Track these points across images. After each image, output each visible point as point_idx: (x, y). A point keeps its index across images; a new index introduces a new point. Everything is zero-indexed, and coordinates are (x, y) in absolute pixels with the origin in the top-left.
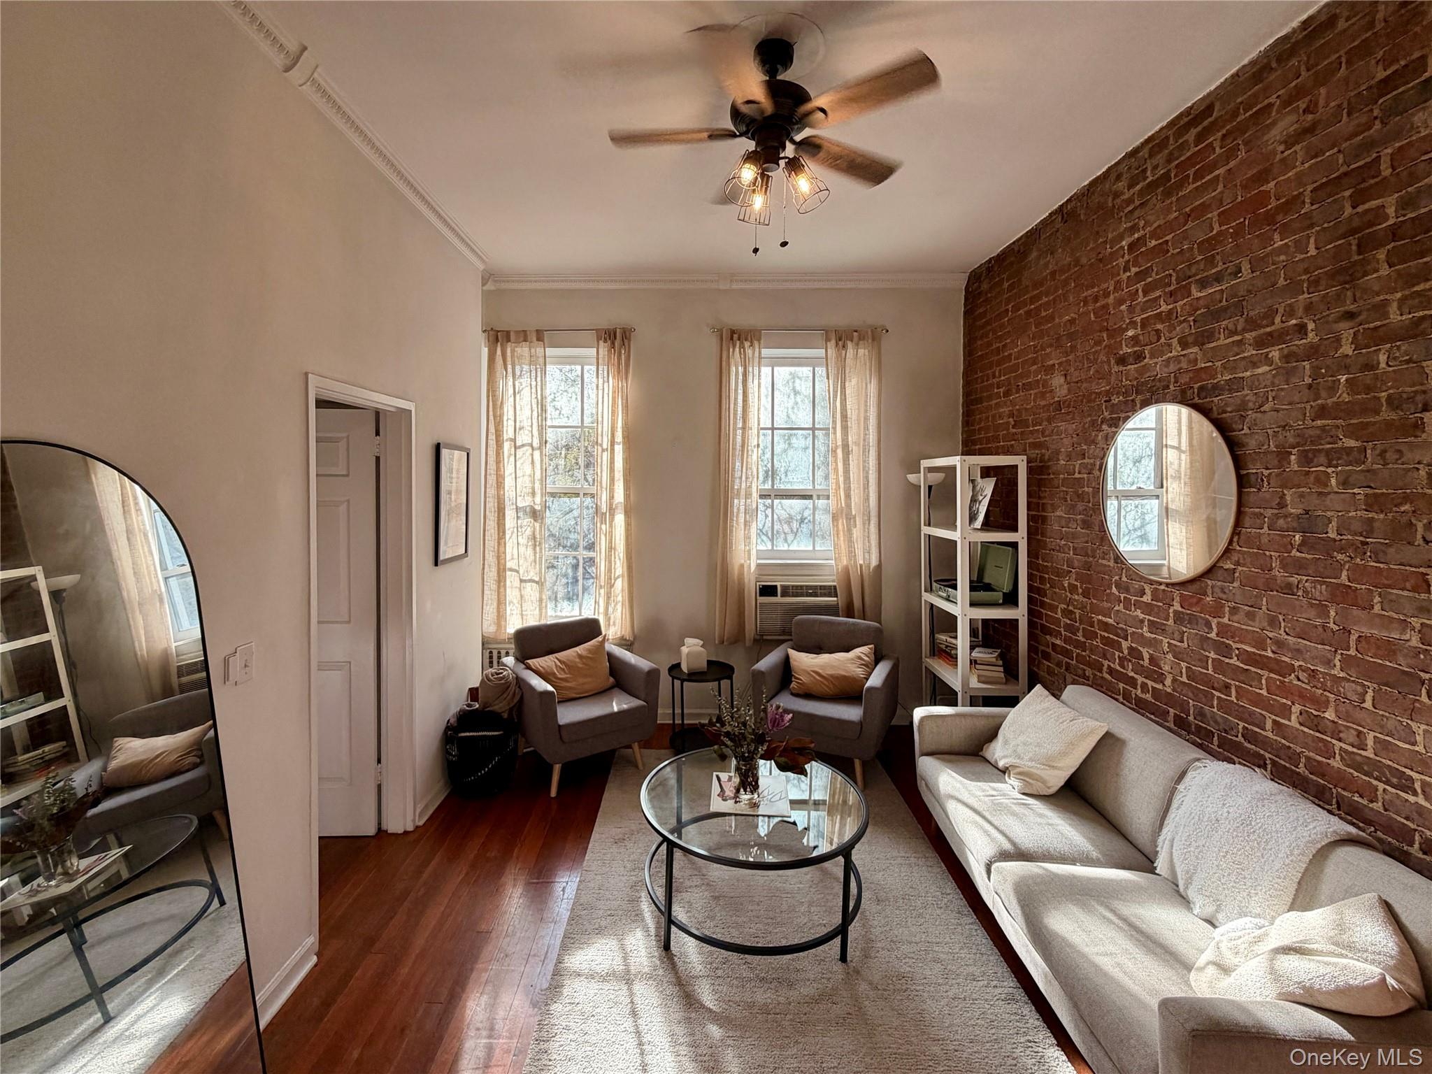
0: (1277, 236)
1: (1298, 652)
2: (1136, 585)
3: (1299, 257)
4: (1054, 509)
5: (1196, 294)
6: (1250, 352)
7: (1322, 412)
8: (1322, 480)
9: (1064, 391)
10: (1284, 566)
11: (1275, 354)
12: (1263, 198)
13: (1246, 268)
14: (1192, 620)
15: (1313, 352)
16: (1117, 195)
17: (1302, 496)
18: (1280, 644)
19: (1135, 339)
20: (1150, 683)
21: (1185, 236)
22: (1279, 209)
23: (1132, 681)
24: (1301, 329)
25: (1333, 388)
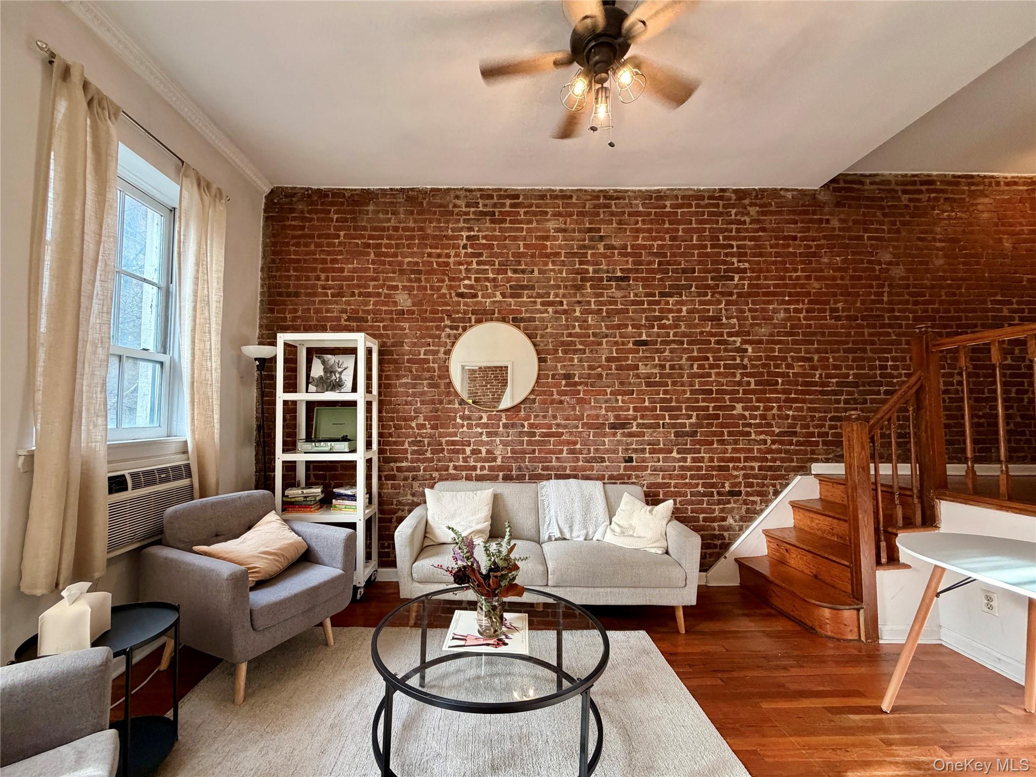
0: (550, 264)
1: (565, 427)
2: (477, 414)
3: (559, 275)
4: (398, 377)
5: (510, 274)
6: (539, 307)
7: (570, 335)
8: (572, 360)
9: (409, 303)
10: (558, 393)
11: (550, 309)
12: (545, 247)
13: (536, 272)
14: (513, 426)
15: (565, 312)
16: (455, 206)
17: (565, 366)
18: (558, 425)
19: (471, 287)
20: (486, 465)
21: (505, 247)
22: (551, 254)
23: (474, 468)
24: (561, 303)
25: (574, 327)
